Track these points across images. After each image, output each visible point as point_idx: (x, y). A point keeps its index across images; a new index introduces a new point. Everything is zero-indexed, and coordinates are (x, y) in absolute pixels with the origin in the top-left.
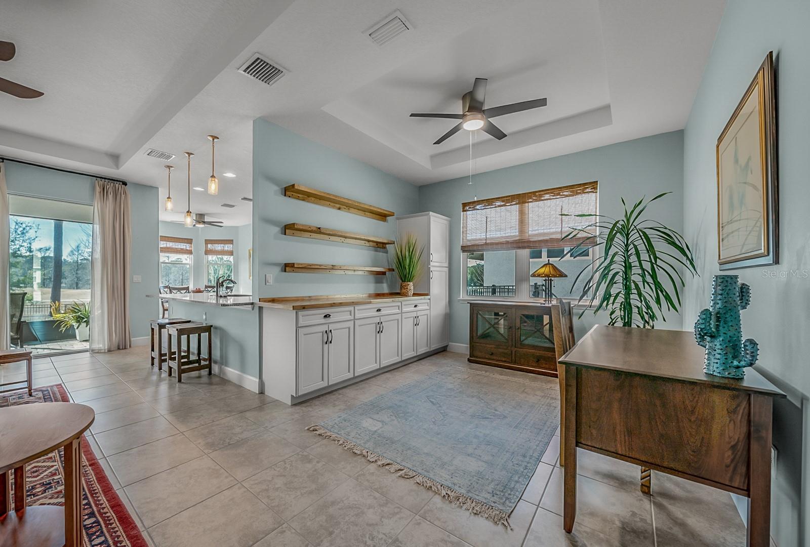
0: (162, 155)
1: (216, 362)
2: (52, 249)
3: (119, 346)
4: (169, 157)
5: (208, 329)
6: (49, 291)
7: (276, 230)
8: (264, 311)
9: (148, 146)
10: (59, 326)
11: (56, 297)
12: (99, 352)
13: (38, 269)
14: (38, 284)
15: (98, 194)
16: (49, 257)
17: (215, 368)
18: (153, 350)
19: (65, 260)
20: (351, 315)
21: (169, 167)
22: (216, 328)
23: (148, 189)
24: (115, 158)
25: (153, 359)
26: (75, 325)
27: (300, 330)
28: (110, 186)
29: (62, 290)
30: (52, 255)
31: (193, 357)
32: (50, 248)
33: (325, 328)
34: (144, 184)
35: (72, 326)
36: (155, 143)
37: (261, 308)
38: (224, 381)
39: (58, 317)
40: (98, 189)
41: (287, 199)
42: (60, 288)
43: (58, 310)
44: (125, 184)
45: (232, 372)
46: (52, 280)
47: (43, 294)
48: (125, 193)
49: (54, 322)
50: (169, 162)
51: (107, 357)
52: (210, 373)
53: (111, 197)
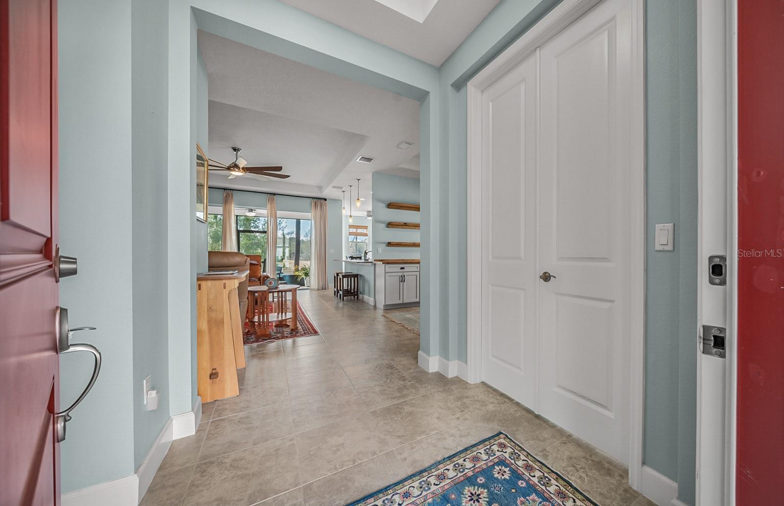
0: (339, 188)
1: (361, 293)
2: (295, 233)
3: (323, 287)
4: (342, 188)
5: (356, 276)
6: (293, 261)
7: (384, 225)
8: (377, 266)
9: (332, 185)
10: (297, 278)
11: (297, 263)
12: (313, 290)
13: (287, 247)
14: (287, 257)
15: (313, 207)
16: (293, 238)
17: (360, 296)
18: (335, 287)
19: (302, 240)
20: (417, 268)
21: (343, 192)
22: (361, 276)
23: (337, 201)
24: (320, 188)
25: (335, 292)
26: (304, 277)
27: (387, 274)
28: (319, 202)
29: (300, 261)
30: (295, 237)
31: (352, 291)
32: (293, 232)
33: (401, 274)
34: (334, 198)
35: (303, 278)
36: (335, 183)
37: (375, 264)
38: (363, 301)
39: (297, 273)
40: (313, 204)
41: (389, 209)
42: (299, 260)
43: (297, 270)
44: (325, 200)
45: (366, 297)
46: (295, 254)
47: (290, 263)
48: (325, 205)
49: (295, 276)
50: (343, 189)
51: (317, 292)
52: (358, 298)
53: (319, 207)
